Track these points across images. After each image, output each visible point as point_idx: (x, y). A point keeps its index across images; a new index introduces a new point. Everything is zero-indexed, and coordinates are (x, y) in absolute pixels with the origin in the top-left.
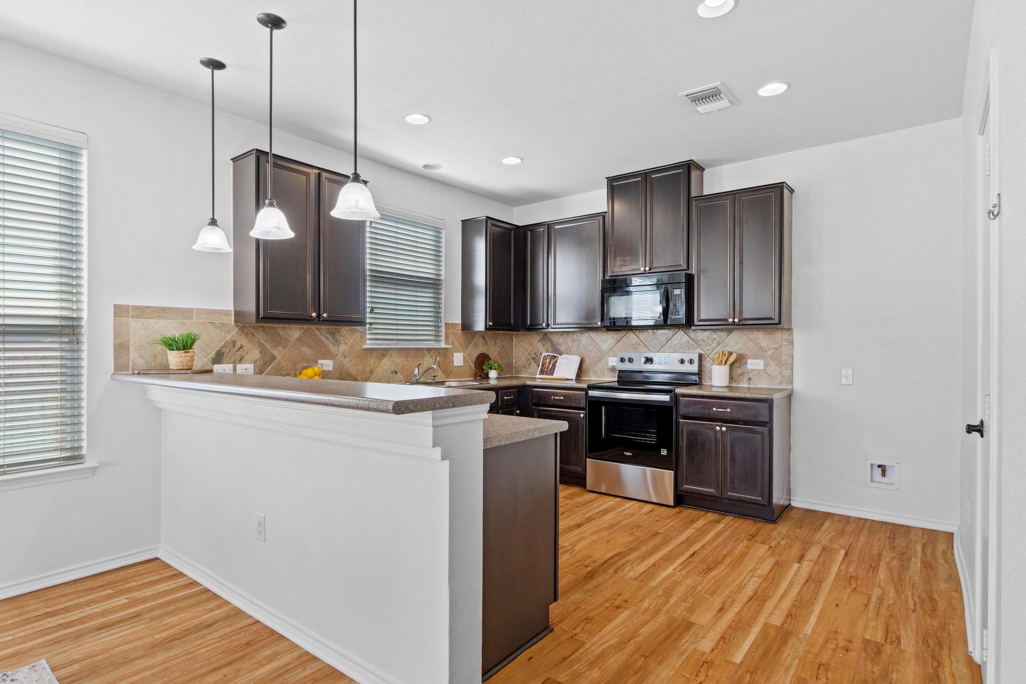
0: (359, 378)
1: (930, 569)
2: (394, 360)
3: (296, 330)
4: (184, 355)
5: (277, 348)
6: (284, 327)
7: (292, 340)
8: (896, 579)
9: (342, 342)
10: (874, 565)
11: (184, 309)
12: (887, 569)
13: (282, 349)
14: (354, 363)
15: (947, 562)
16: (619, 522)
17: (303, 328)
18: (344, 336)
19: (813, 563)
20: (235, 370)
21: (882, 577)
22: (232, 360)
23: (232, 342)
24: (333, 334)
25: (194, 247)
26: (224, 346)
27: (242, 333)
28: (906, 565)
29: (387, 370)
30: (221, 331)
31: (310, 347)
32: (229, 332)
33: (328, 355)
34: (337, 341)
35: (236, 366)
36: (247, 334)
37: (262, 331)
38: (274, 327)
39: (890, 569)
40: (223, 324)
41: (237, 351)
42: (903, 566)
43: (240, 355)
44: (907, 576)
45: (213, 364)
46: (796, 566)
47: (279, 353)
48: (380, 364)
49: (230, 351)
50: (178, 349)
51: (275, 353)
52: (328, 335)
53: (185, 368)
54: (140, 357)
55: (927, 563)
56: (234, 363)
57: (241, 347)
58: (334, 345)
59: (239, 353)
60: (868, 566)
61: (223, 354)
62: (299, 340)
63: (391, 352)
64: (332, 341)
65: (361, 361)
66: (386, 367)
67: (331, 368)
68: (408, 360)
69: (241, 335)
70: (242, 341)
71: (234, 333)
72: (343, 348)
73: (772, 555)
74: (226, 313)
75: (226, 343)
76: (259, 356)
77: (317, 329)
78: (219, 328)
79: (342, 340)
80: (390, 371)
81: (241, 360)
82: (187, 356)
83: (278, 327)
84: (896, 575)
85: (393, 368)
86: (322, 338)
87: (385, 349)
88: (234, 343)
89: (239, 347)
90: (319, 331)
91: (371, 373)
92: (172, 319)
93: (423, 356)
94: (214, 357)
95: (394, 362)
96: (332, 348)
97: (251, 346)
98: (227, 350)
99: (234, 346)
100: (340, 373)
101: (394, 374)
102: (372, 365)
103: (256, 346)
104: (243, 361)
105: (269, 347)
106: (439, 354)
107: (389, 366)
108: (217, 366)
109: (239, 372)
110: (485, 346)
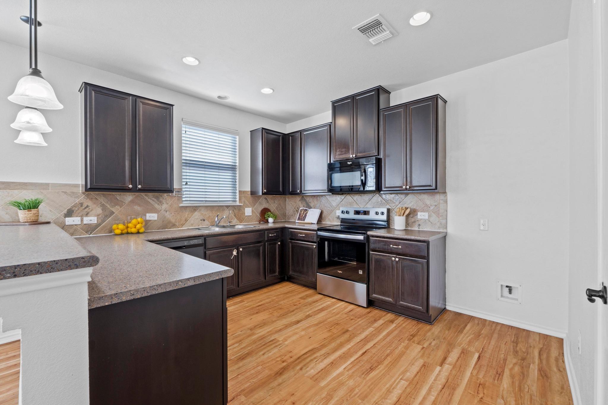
0: (177, 224)
1: (545, 378)
2: (203, 212)
3: (129, 196)
4: (27, 212)
5: (115, 207)
6: (120, 194)
7: (127, 202)
8: (517, 389)
9: (164, 203)
10: (499, 371)
11: (42, 184)
12: (510, 376)
13: (119, 207)
14: (174, 215)
15: (559, 370)
16: (326, 320)
17: (135, 195)
18: (166, 199)
19: (451, 367)
20: (82, 220)
21: (505, 386)
22: (81, 214)
23: (80, 203)
24: (157, 198)
25: (15, 141)
26: (74, 206)
27: (88, 198)
28: (525, 373)
29: (197, 219)
30: (71, 197)
31: (140, 205)
32: (78, 197)
33: (154, 211)
34: (161, 202)
35: (83, 218)
36: (92, 198)
37: (104, 197)
38: (113, 194)
39: (512, 376)
40: (73, 193)
41: (84, 209)
42: (523, 373)
43: (86, 212)
44: (526, 386)
45: (65, 217)
46: (438, 368)
47: (116, 210)
48: (192, 215)
49: (78, 209)
50: (24, 209)
51: (113, 210)
52: (154, 199)
53: (29, 221)
54: (6, 214)
55: (543, 371)
56: (82, 217)
57: (87, 206)
58: (158, 204)
59: (86, 210)
60: (495, 373)
61: (73, 211)
62: (132, 202)
63: (200, 208)
64: (157, 202)
65: (178, 214)
66: (196, 217)
67: (156, 219)
68: (212, 213)
69: (87, 199)
70: (88, 203)
71: (82, 198)
72: (165, 206)
73: (422, 356)
74: (77, 186)
75: (75, 204)
76: (101, 212)
77: (146, 195)
78: (70, 195)
79: (164, 201)
80: (199, 220)
81: (87, 215)
82: (30, 214)
83: (116, 194)
84: (517, 384)
85: (202, 217)
86: (149, 200)
87: (196, 207)
88: (82, 204)
89: (85, 206)
90: (147, 196)
91: (185, 221)
92: (33, 190)
93: (223, 210)
94: (66, 213)
95: (202, 214)
96: (156, 206)
97: (95, 206)
98: (76, 209)
99: (82, 206)
100: (163, 222)
101: (203, 221)
102: (186, 216)
103: (99, 206)
104: (88, 215)
105: (109, 206)
106: (235, 209)
107: (199, 216)
108: (67, 219)
109: (85, 222)
110: (267, 203)
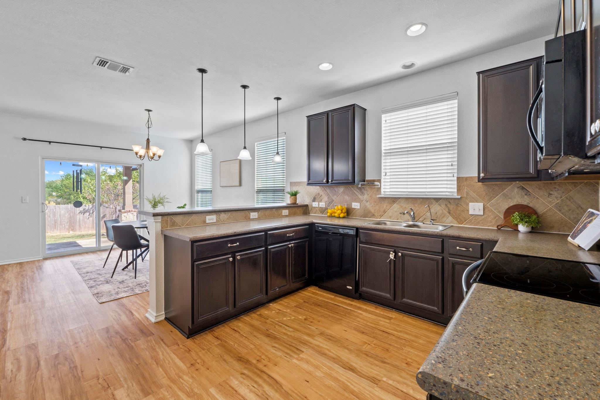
0: (376, 214)
2: (402, 205)
3: (342, 188)
5: (334, 196)
7: (340, 193)
9: (366, 193)
13: (336, 196)
14: (373, 206)
17: (345, 187)
18: (367, 190)
24: (361, 189)
26: (316, 196)
29: (396, 211)
31: (348, 196)
33: (357, 200)
34: (362, 193)
36: (323, 191)
37: (329, 189)
41: (320, 197)
48: (391, 207)
49: (318, 197)
51: (334, 198)
52: (357, 190)
56: (319, 202)
57: (321, 196)
58: (361, 195)
59: (321, 198)
61: (315, 198)
62: (343, 192)
63: (401, 200)
64: (360, 193)
65: (377, 204)
66: (395, 210)
67: (359, 207)
68: (415, 206)
70: (321, 193)
71: (319, 191)
72: (366, 197)
75: (316, 194)
76: (328, 199)
77: (352, 187)
80: (399, 212)
81: (321, 201)
83: (335, 187)
85: (401, 210)
86: (355, 192)
87: (395, 198)
88: (319, 194)
91: (384, 212)
94: (313, 199)
96: (360, 197)
97: (325, 195)
99: (319, 195)
100: (364, 211)
101: (402, 215)
102: (385, 207)
103: (327, 195)
105: (331, 196)
106: (450, 203)
107: (397, 209)
108: (313, 203)
109: (320, 206)
110: (526, 197)
